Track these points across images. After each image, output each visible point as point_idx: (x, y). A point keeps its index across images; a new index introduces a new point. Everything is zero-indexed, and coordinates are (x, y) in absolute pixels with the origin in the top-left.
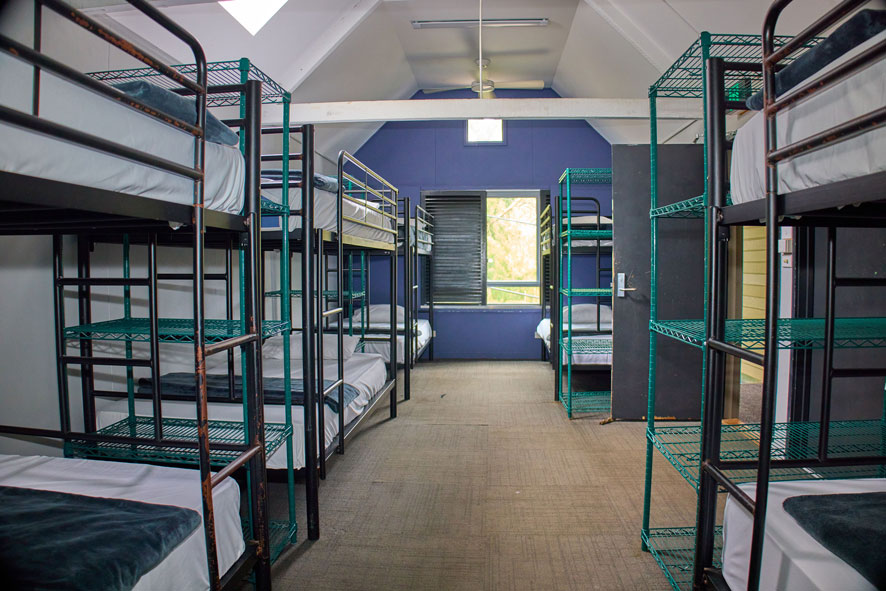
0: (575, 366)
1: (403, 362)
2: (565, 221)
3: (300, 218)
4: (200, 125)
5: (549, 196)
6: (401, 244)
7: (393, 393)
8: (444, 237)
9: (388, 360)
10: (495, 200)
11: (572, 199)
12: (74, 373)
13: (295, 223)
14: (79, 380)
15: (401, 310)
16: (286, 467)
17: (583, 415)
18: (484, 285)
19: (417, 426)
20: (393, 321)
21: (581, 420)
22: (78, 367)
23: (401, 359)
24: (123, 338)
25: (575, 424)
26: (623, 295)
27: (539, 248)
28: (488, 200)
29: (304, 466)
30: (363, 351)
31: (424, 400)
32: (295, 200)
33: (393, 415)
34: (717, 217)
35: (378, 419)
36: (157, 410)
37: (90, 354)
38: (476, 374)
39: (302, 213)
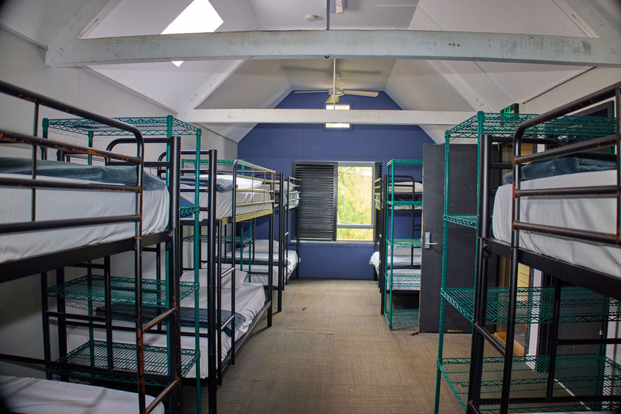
0: (395, 290)
1: (277, 286)
2: (391, 189)
3: (207, 213)
4: (139, 184)
5: (381, 166)
6: (277, 205)
7: (270, 310)
8: (308, 194)
9: (267, 284)
10: (343, 168)
11: (395, 176)
12: (53, 322)
13: (203, 216)
14: (56, 328)
15: (276, 244)
16: (195, 377)
17: (400, 327)
18: (335, 227)
19: (285, 334)
20: (271, 253)
21: (398, 331)
22: (56, 319)
23: (275, 283)
24: (87, 298)
25: (394, 334)
26: (428, 247)
27: (374, 203)
28: (339, 168)
29: (207, 376)
30: (250, 281)
31: (291, 312)
32: (204, 201)
33: (270, 324)
34: (483, 245)
35: (259, 328)
36: (109, 337)
37: (64, 311)
38: (328, 291)
39: (208, 210)
